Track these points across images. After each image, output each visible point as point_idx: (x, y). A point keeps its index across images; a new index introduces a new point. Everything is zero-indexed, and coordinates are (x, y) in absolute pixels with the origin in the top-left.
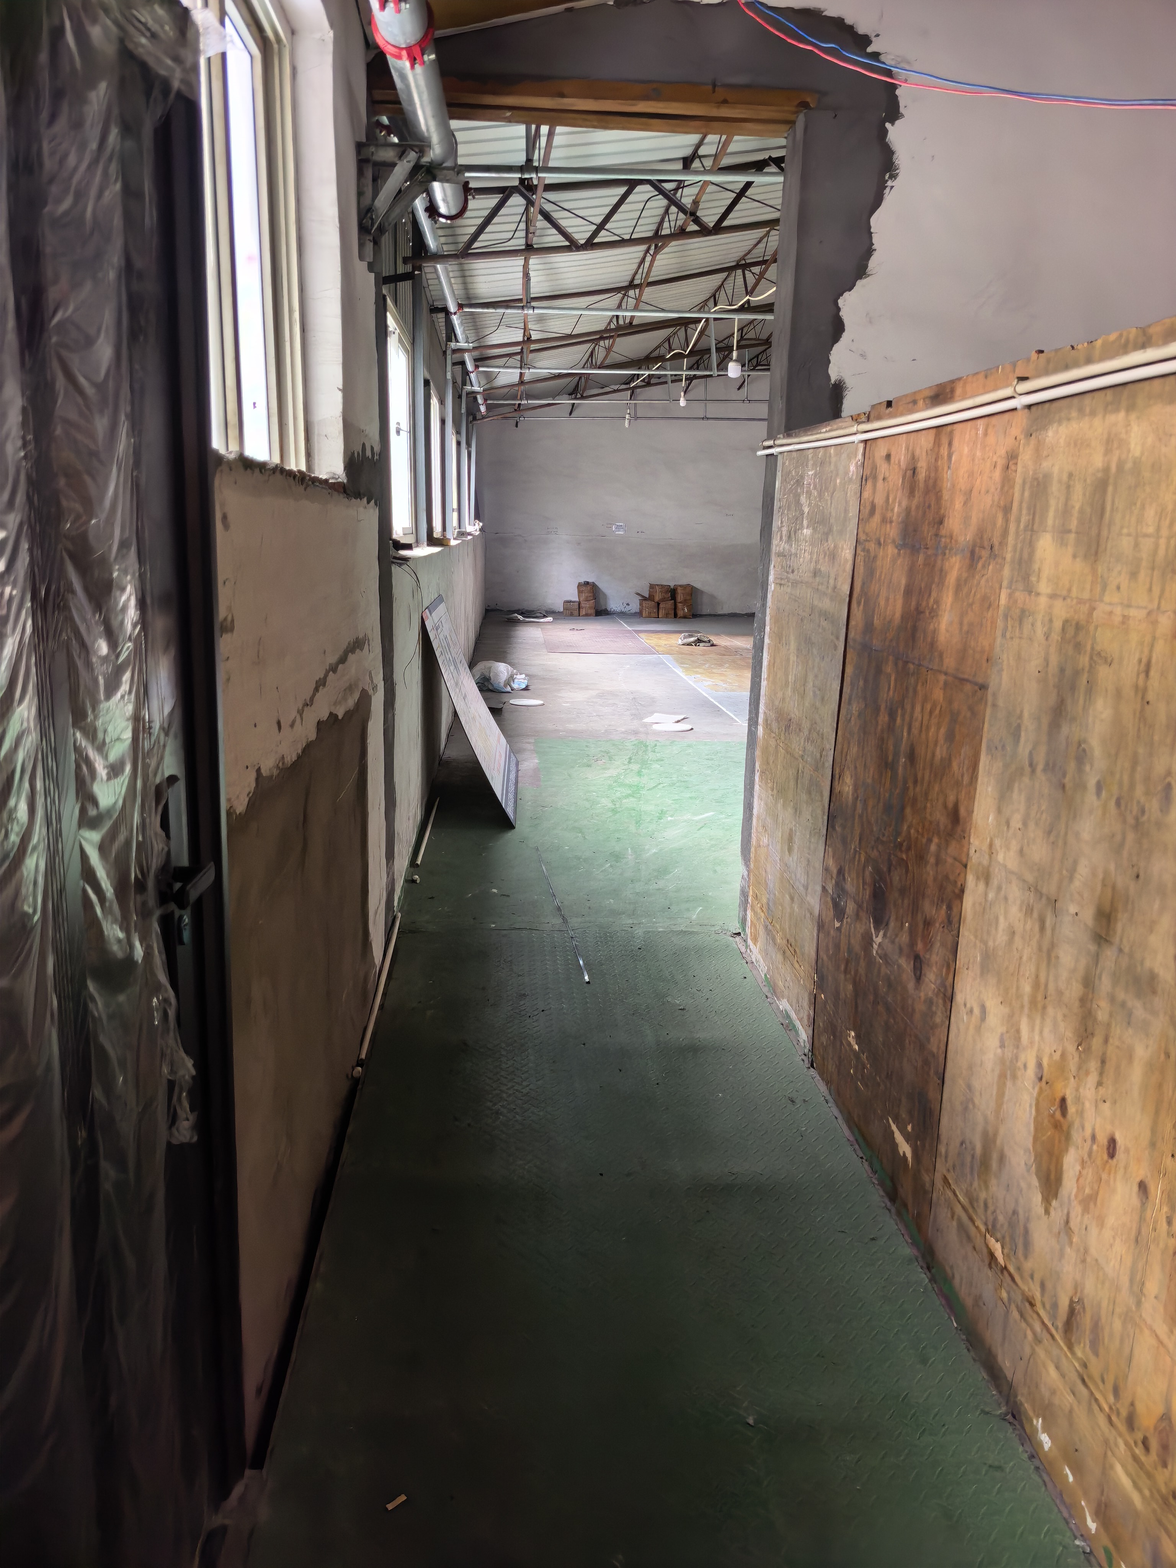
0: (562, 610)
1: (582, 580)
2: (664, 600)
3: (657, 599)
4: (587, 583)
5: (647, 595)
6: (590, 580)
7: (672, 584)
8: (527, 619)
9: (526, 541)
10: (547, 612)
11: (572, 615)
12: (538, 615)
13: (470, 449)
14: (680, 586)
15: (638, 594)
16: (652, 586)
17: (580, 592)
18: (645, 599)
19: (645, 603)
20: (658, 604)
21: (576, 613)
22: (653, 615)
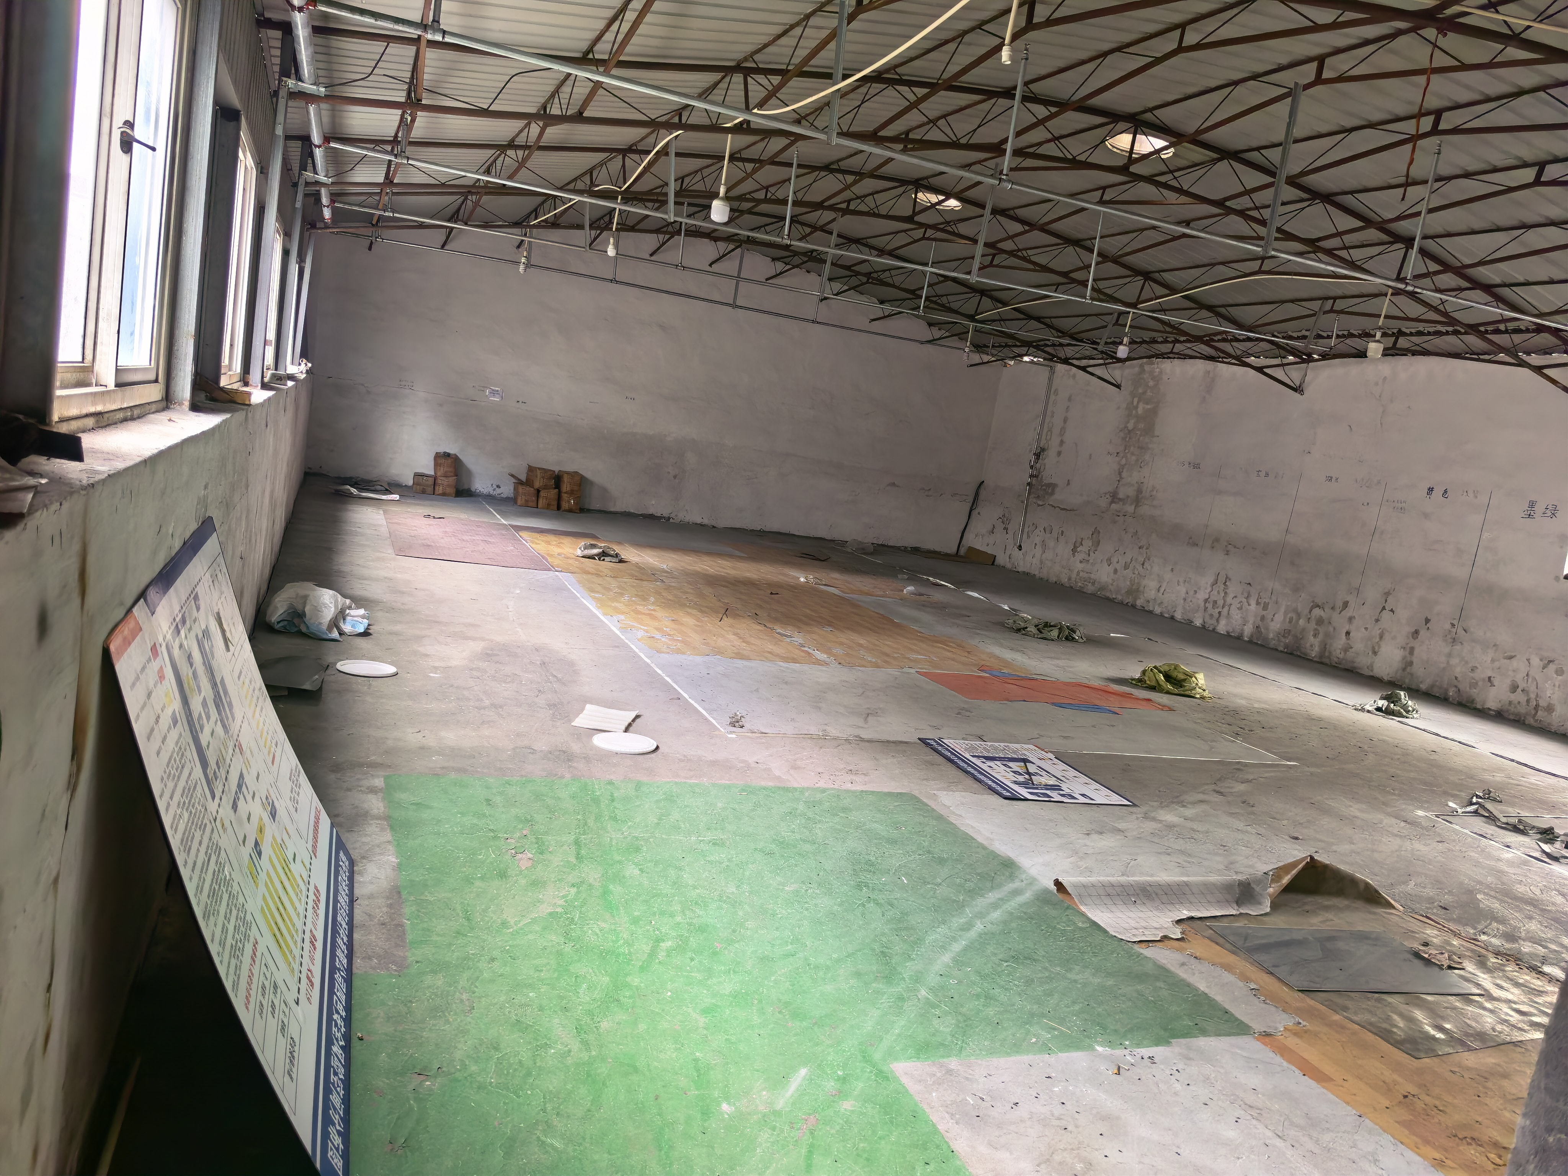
0: (411, 483)
1: (441, 450)
2: (546, 487)
3: (537, 484)
4: (447, 455)
5: (523, 478)
6: (452, 452)
7: (556, 469)
8: (364, 494)
9: (369, 392)
10: (389, 484)
11: (424, 492)
12: (379, 488)
13: (303, 264)
14: (568, 473)
15: (512, 476)
16: (531, 469)
17: (437, 465)
18: (519, 482)
19: (521, 489)
20: (538, 491)
21: (430, 489)
22: (530, 504)
